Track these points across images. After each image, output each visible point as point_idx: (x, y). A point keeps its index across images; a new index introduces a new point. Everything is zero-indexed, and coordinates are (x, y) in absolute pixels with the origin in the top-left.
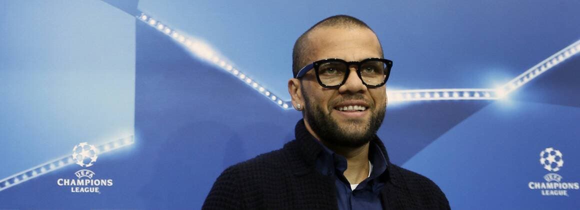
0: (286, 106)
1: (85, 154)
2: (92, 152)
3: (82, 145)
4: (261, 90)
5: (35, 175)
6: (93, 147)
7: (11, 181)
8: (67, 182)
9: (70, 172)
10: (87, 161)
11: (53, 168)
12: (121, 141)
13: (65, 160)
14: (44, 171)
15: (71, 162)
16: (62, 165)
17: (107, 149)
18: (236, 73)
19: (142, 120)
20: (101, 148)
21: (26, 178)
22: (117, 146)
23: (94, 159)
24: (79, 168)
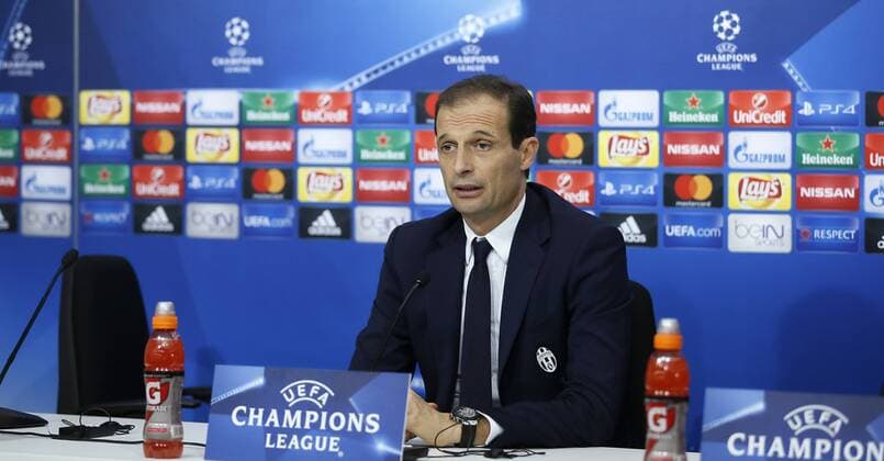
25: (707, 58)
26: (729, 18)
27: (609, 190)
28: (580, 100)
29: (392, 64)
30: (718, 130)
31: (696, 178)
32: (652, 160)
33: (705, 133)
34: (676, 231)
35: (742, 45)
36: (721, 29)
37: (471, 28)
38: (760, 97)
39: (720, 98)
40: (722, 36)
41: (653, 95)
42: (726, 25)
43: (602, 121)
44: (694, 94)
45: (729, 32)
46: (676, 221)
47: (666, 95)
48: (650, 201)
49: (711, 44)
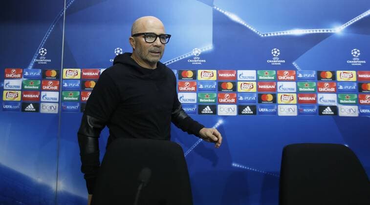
0: (262, 36)
1: (197, 52)
3: (196, 49)
4: (254, 30)
5: (181, 58)
6: (199, 50)
7: (173, 60)
8: (191, 61)
9: (192, 58)
10: (197, 54)
11: (186, 56)
12: (208, 48)
14: (184, 57)
15: (192, 54)
16: (189, 55)
17: (204, 50)
18: (245, 25)
19: (215, 41)
20: (202, 50)
21: (178, 60)
22: (207, 49)
23: (200, 53)
24: (195, 56)
25: (270, 61)
26: (276, 50)
27: (241, 98)
28: (232, 73)
29: (171, 62)
30: (275, 81)
31: (268, 95)
32: (254, 90)
33: (271, 82)
34: (262, 110)
35: (280, 58)
36: (274, 53)
37: (196, 52)
38: (286, 72)
39: (274, 72)
40: (274, 55)
41: (254, 72)
42: (276, 52)
43: (239, 79)
44: (266, 71)
45: (276, 54)
46: (263, 107)
47: (258, 71)
48: (254, 101)
49: (271, 57)
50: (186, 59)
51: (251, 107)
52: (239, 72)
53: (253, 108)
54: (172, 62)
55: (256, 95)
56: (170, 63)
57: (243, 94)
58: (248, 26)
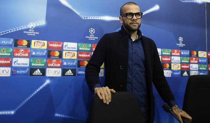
0: (84, 18)
1: (32, 25)
2: (34, 25)
3: (31, 23)
4: (78, 14)
5: (17, 30)
6: (34, 24)
7: (11, 31)
8: (26, 32)
9: (27, 30)
11: (23, 28)
12: (42, 23)
13: (26, 27)
14: (20, 29)
15: (28, 27)
16: (25, 28)
17: (38, 25)
18: (72, 9)
19: (48, 18)
20: (36, 24)
21: (15, 30)
22: (41, 24)
23: (34, 27)
24: (30, 29)
50: (22, 31)
51: (72, 70)
52: (65, 44)
53: (74, 71)
54: (10, 32)
55: (76, 62)
56: (7, 33)
57: (66, 60)
58: (74, 10)
